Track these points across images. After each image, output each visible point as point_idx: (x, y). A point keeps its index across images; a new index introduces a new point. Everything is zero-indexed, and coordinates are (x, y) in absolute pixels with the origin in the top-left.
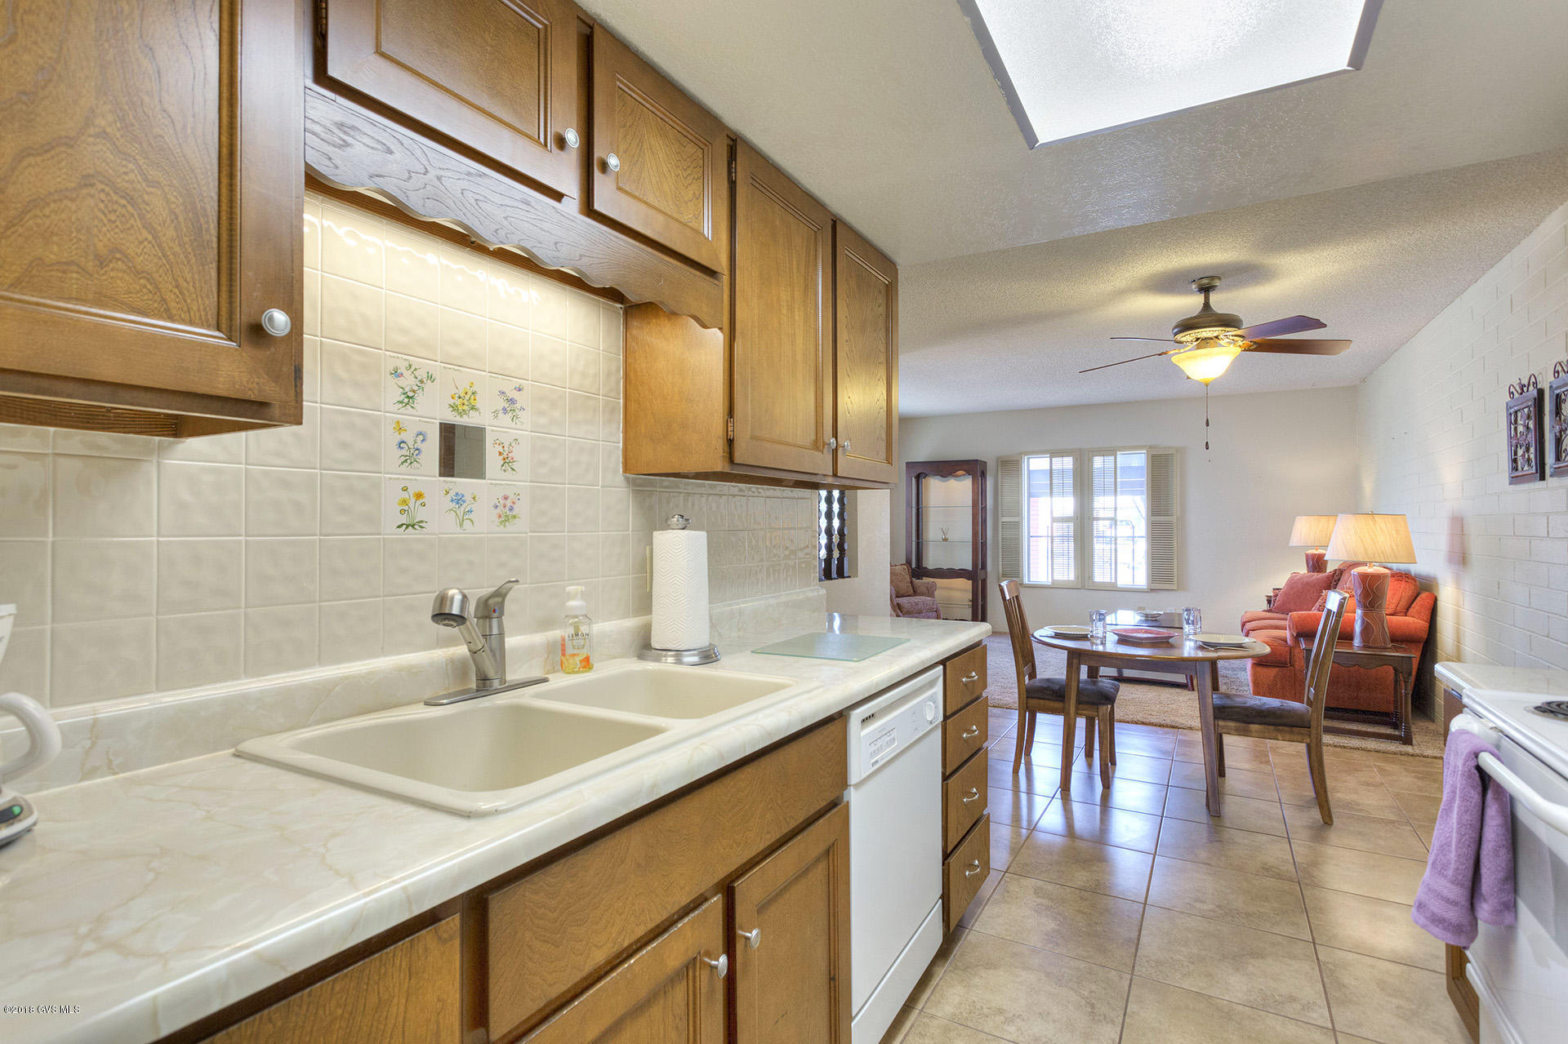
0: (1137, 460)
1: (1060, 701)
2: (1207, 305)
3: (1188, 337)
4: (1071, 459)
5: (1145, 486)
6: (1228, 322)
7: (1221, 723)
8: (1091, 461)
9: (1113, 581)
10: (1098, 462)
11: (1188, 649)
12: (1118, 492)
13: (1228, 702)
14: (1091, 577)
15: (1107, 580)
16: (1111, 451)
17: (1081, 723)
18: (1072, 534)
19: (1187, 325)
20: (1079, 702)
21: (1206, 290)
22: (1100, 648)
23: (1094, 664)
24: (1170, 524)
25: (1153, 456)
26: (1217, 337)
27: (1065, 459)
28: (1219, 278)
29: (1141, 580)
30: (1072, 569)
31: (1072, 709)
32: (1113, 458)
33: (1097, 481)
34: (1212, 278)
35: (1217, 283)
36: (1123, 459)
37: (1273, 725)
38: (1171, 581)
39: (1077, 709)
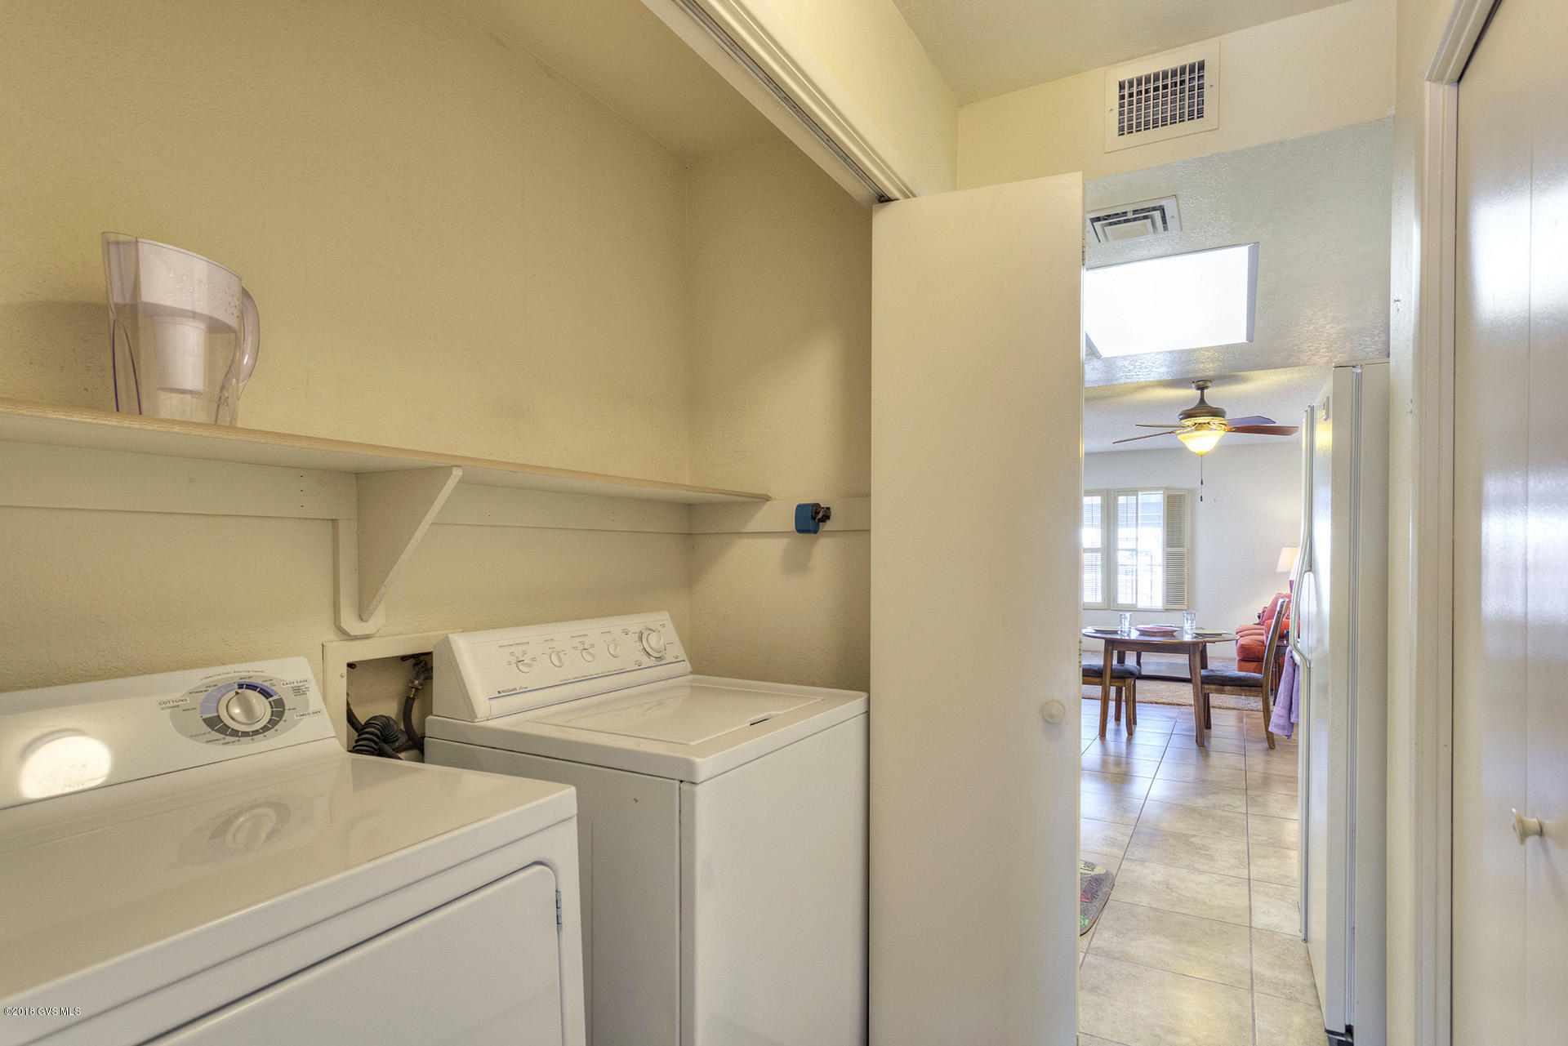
0: (1157, 498)
1: (1098, 677)
2: (1202, 399)
3: (1190, 422)
4: (1099, 498)
5: (1162, 519)
6: (1217, 413)
7: (1206, 686)
8: (1116, 499)
9: (1134, 602)
10: (1122, 500)
11: (1188, 638)
12: (1139, 525)
13: (1212, 673)
14: (1115, 600)
15: (1130, 602)
16: (1133, 492)
17: (1113, 691)
18: (1099, 563)
19: (1188, 415)
20: (1112, 677)
21: (1202, 389)
22: (1127, 638)
23: (1122, 649)
24: (1181, 554)
25: (1169, 497)
26: (1208, 423)
27: (1094, 498)
28: (1211, 381)
29: (1158, 602)
30: (1099, 593)
31: (1108, 682)
32: (1135, 497)
33: (1121, 515)
34: (1206, 381)
35: (1209, 384)
36: (1142, 497)
37: (1239, 686)
38: (1183, 603)
39: (1111, 682)
